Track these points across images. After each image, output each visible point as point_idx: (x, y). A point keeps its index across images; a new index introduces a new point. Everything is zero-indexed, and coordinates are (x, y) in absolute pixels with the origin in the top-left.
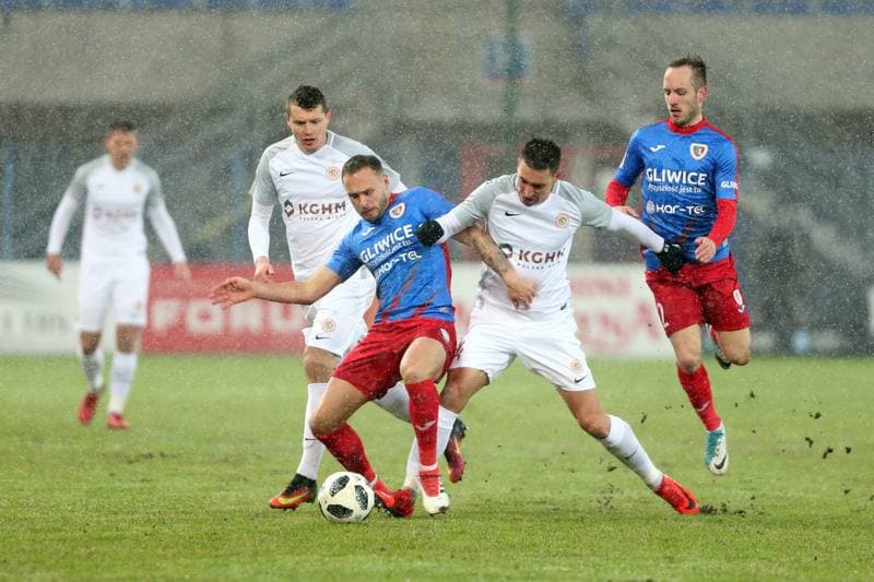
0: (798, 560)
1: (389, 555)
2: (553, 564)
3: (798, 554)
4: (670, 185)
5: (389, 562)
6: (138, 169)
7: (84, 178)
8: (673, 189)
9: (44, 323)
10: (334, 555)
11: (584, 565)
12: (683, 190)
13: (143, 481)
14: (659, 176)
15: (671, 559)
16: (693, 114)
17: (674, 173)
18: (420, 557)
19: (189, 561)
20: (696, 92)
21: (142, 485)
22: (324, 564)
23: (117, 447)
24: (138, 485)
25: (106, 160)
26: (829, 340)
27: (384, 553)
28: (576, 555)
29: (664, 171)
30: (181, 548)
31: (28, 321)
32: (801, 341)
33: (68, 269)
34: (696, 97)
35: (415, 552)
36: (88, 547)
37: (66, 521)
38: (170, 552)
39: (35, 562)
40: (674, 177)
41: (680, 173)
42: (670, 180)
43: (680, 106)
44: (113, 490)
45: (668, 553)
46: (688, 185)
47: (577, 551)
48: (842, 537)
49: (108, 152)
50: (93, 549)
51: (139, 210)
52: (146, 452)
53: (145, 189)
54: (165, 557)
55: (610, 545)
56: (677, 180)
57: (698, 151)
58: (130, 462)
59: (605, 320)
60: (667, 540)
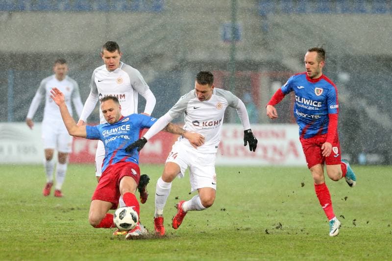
0: (361, 255)
1: (179, 253)
2: (251, 257)
3: (361, 253)
4: (305, 105)
5: (179, 256)
6: (68, 80)
7: (44, 85)
8: (306, 107)
9: (26, 150)
10: (154, 253)
11: (265, 257)
12: (310, 108)
13: (70, 220)
14: (301, 100)
15: (304, 255)
16: (317, 73)
17: (307, 100)
18: (192, 254)
19: (90, 256)
20: (319, 63)
21: (69, 222)
22: (150, 257)
23: (58, 205)
24: (68, 222)
25: (54, 77)
26: (374, 158)
27: (177, 252)
28: (261, 253)
29: (302, 99)
30: (86, 250)
31: (19, 149)
32: (362, 158)
33: (36, 126)
34: (319, 66)
35: (190, 251)
36: (45, 249)
37: (36, 238)
38: (81, 252)
39: (22, 256)
40: (307, 102)
41: (309, 101)
42: (305, 103)
43: (311, 69)
44: (57, 224)
45: (302, 252)
46: (312, 106)
47: (262, 251)
48: (380, 245)
49: (55, 73)
50: (47, 250)
51: (69, 98)
52: (71, 207)
53: (71, 89)
54: (79, 254)
55: (277, 249)
56: (308, 104)
57: (318, 92)
58: (64, 212)
59: (275, 149)
60: (302, 247)
